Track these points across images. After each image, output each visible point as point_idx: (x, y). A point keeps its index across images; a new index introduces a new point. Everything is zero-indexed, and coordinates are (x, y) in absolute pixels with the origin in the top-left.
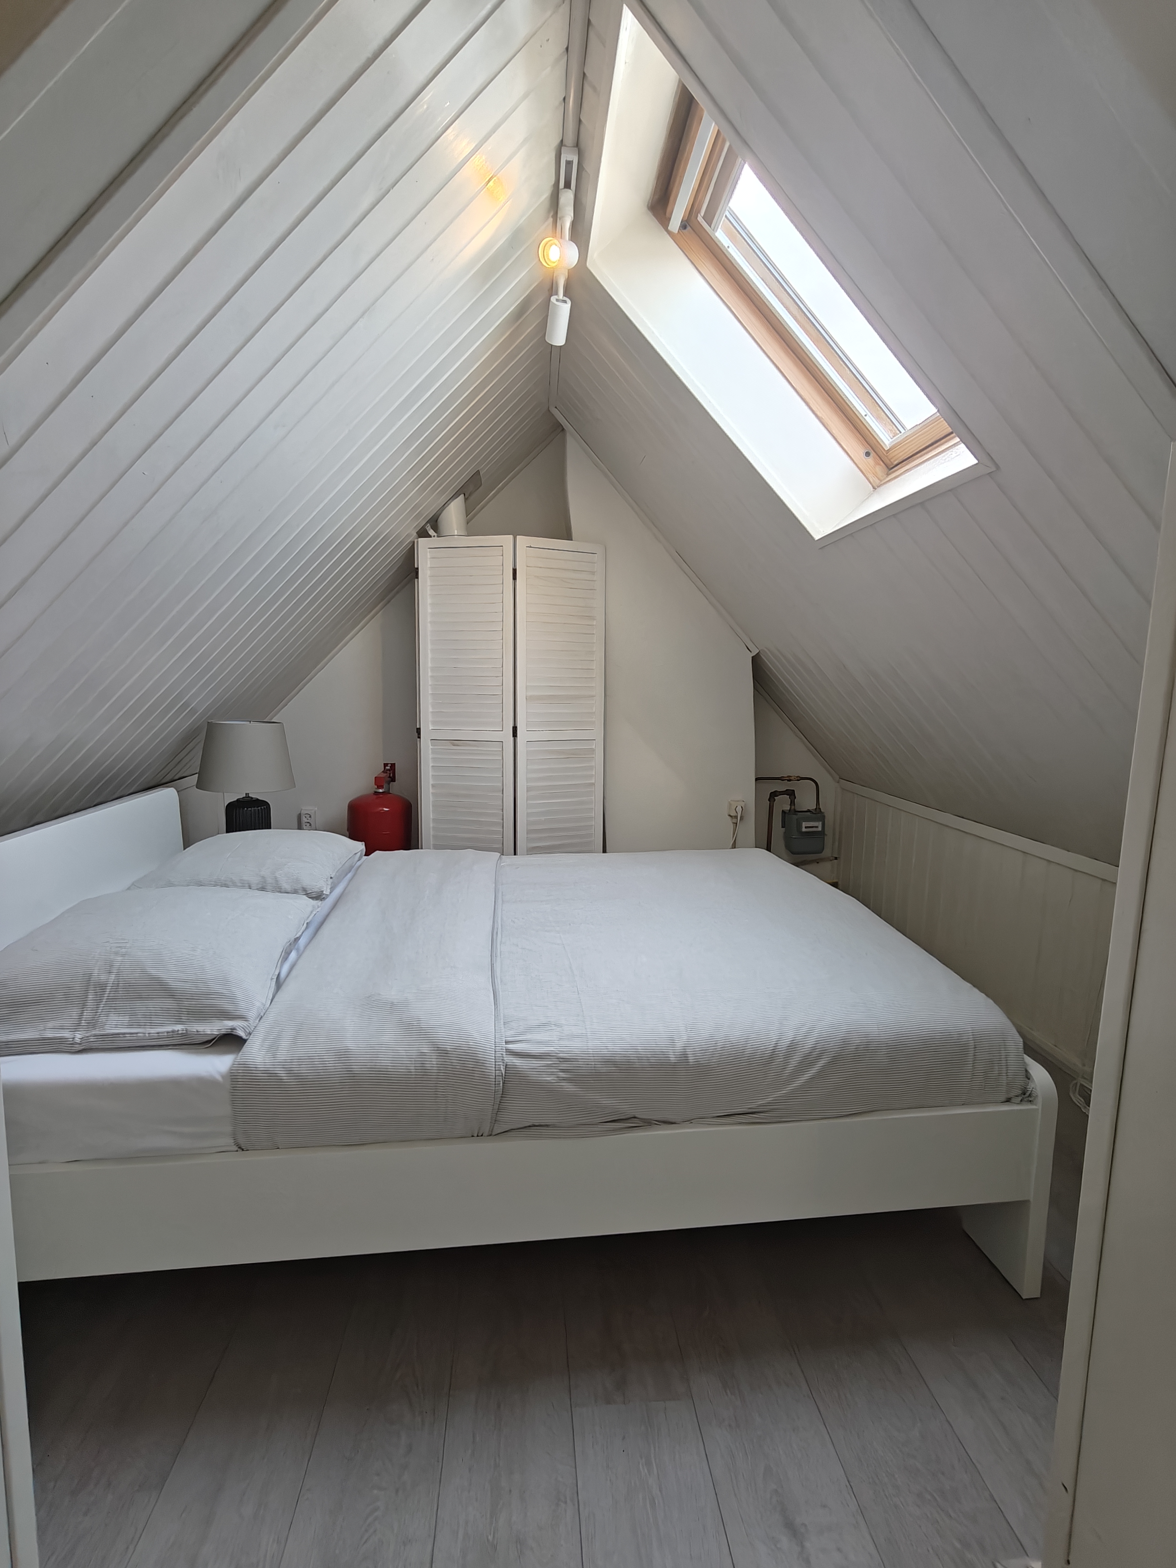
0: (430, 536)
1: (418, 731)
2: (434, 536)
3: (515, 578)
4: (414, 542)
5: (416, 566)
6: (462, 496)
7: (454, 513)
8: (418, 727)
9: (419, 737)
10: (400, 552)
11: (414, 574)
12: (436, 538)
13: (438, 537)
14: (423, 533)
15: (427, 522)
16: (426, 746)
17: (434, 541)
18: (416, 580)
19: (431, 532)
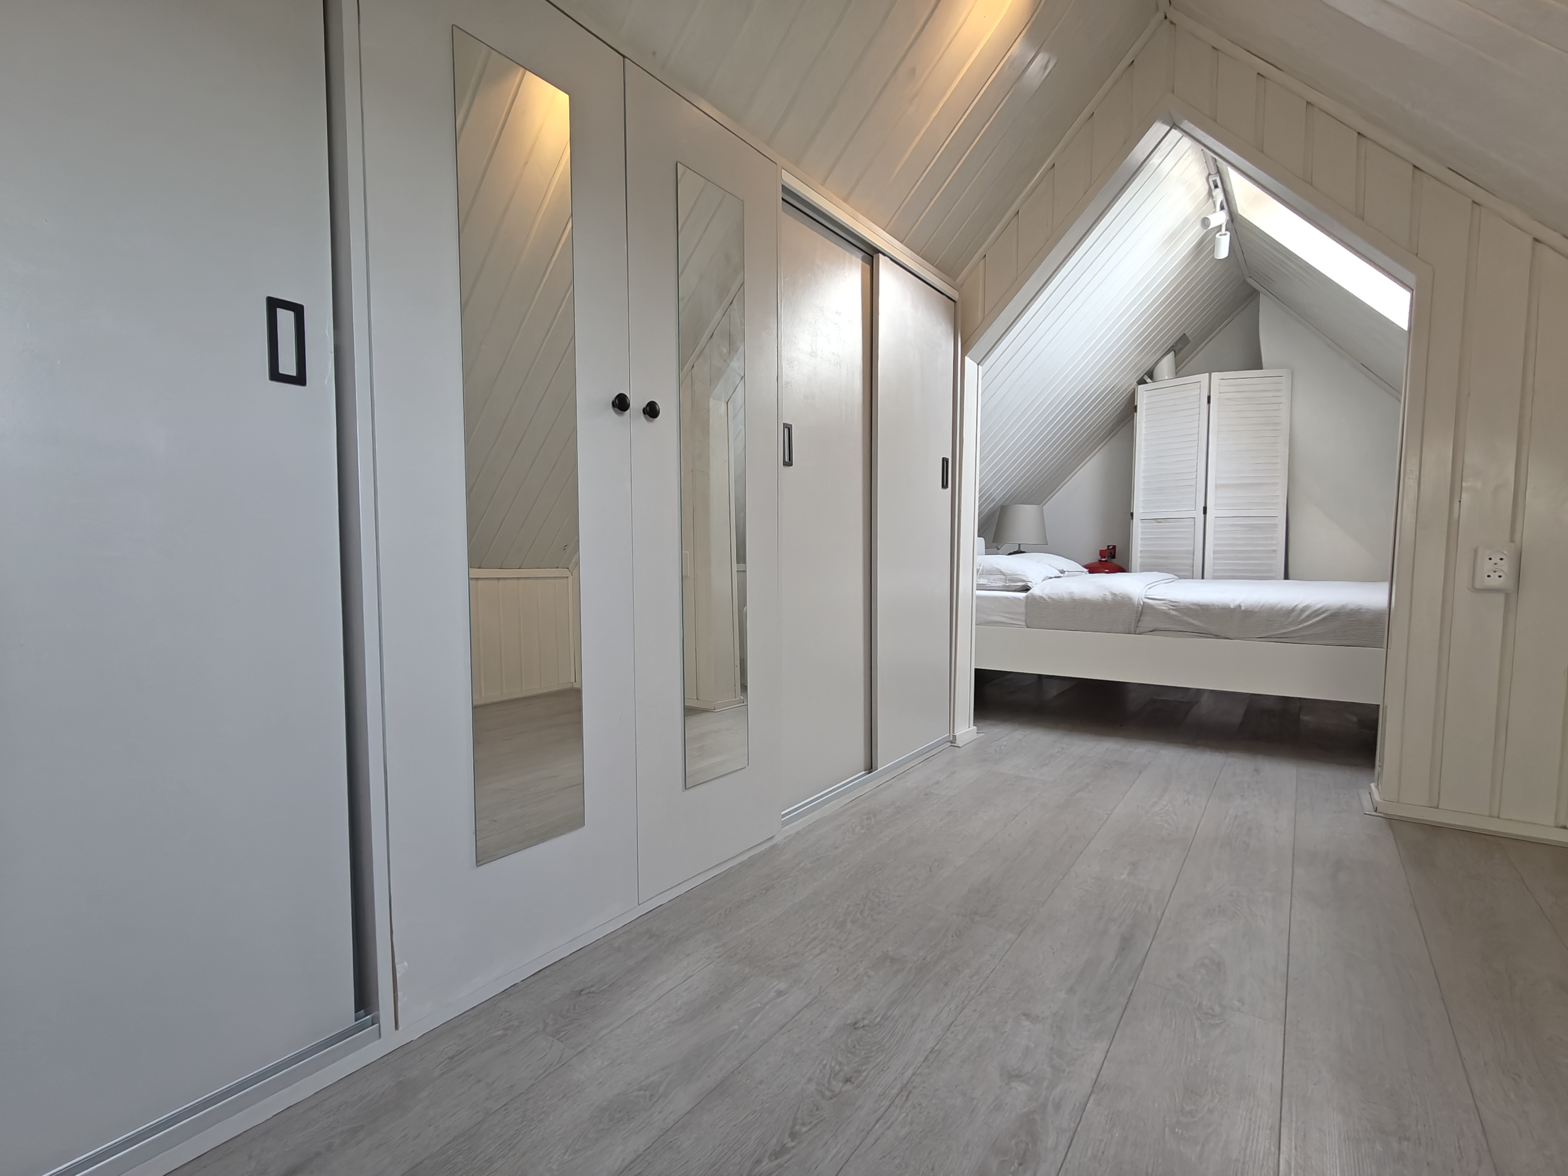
0: (1147, 383)
1: (1132, 514)
2: (1150, 383)
3: (1209, 402)
4: (1135, 389)
5: (1136, 404)
6: (1173, 352)
7: (1166, 365)
8: (1132, 511)
9: (1132, 519)
10: (1126, 395)
11: (1134, 409)
12: (1152, 383)
13: (1153, 382)
14: (1142, 382)
15: (1145, 374)
16: (1137, 526)
17: (1150, 385)
18: (1135, 414)
19: (1148, 380)
